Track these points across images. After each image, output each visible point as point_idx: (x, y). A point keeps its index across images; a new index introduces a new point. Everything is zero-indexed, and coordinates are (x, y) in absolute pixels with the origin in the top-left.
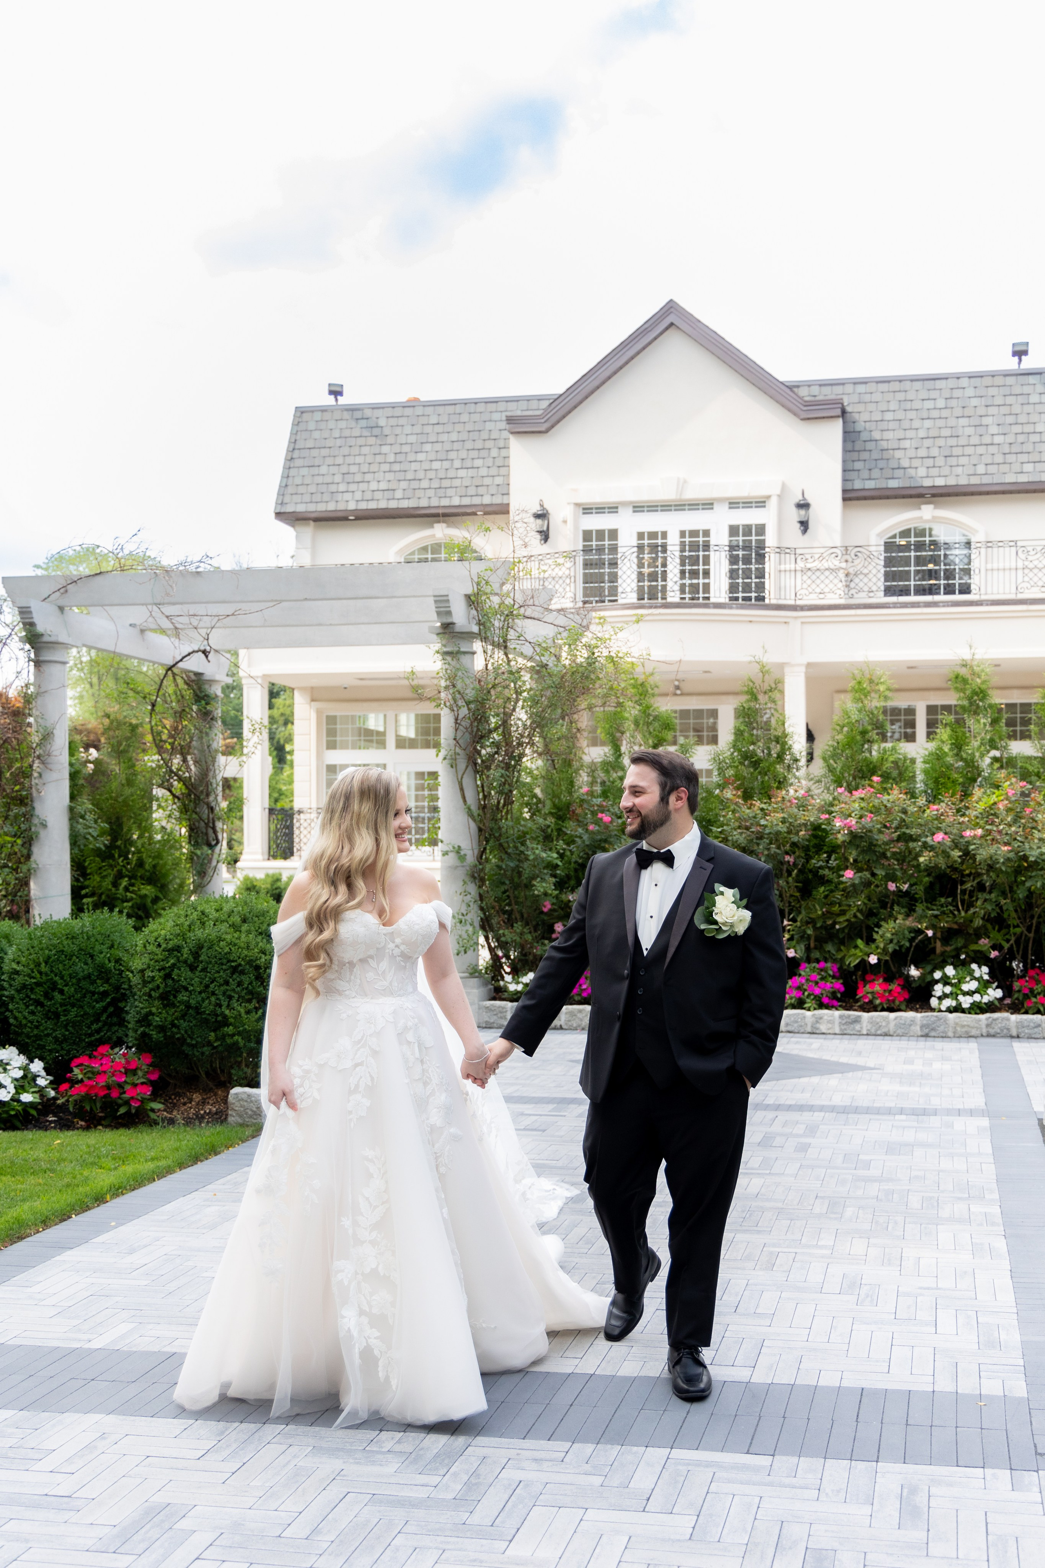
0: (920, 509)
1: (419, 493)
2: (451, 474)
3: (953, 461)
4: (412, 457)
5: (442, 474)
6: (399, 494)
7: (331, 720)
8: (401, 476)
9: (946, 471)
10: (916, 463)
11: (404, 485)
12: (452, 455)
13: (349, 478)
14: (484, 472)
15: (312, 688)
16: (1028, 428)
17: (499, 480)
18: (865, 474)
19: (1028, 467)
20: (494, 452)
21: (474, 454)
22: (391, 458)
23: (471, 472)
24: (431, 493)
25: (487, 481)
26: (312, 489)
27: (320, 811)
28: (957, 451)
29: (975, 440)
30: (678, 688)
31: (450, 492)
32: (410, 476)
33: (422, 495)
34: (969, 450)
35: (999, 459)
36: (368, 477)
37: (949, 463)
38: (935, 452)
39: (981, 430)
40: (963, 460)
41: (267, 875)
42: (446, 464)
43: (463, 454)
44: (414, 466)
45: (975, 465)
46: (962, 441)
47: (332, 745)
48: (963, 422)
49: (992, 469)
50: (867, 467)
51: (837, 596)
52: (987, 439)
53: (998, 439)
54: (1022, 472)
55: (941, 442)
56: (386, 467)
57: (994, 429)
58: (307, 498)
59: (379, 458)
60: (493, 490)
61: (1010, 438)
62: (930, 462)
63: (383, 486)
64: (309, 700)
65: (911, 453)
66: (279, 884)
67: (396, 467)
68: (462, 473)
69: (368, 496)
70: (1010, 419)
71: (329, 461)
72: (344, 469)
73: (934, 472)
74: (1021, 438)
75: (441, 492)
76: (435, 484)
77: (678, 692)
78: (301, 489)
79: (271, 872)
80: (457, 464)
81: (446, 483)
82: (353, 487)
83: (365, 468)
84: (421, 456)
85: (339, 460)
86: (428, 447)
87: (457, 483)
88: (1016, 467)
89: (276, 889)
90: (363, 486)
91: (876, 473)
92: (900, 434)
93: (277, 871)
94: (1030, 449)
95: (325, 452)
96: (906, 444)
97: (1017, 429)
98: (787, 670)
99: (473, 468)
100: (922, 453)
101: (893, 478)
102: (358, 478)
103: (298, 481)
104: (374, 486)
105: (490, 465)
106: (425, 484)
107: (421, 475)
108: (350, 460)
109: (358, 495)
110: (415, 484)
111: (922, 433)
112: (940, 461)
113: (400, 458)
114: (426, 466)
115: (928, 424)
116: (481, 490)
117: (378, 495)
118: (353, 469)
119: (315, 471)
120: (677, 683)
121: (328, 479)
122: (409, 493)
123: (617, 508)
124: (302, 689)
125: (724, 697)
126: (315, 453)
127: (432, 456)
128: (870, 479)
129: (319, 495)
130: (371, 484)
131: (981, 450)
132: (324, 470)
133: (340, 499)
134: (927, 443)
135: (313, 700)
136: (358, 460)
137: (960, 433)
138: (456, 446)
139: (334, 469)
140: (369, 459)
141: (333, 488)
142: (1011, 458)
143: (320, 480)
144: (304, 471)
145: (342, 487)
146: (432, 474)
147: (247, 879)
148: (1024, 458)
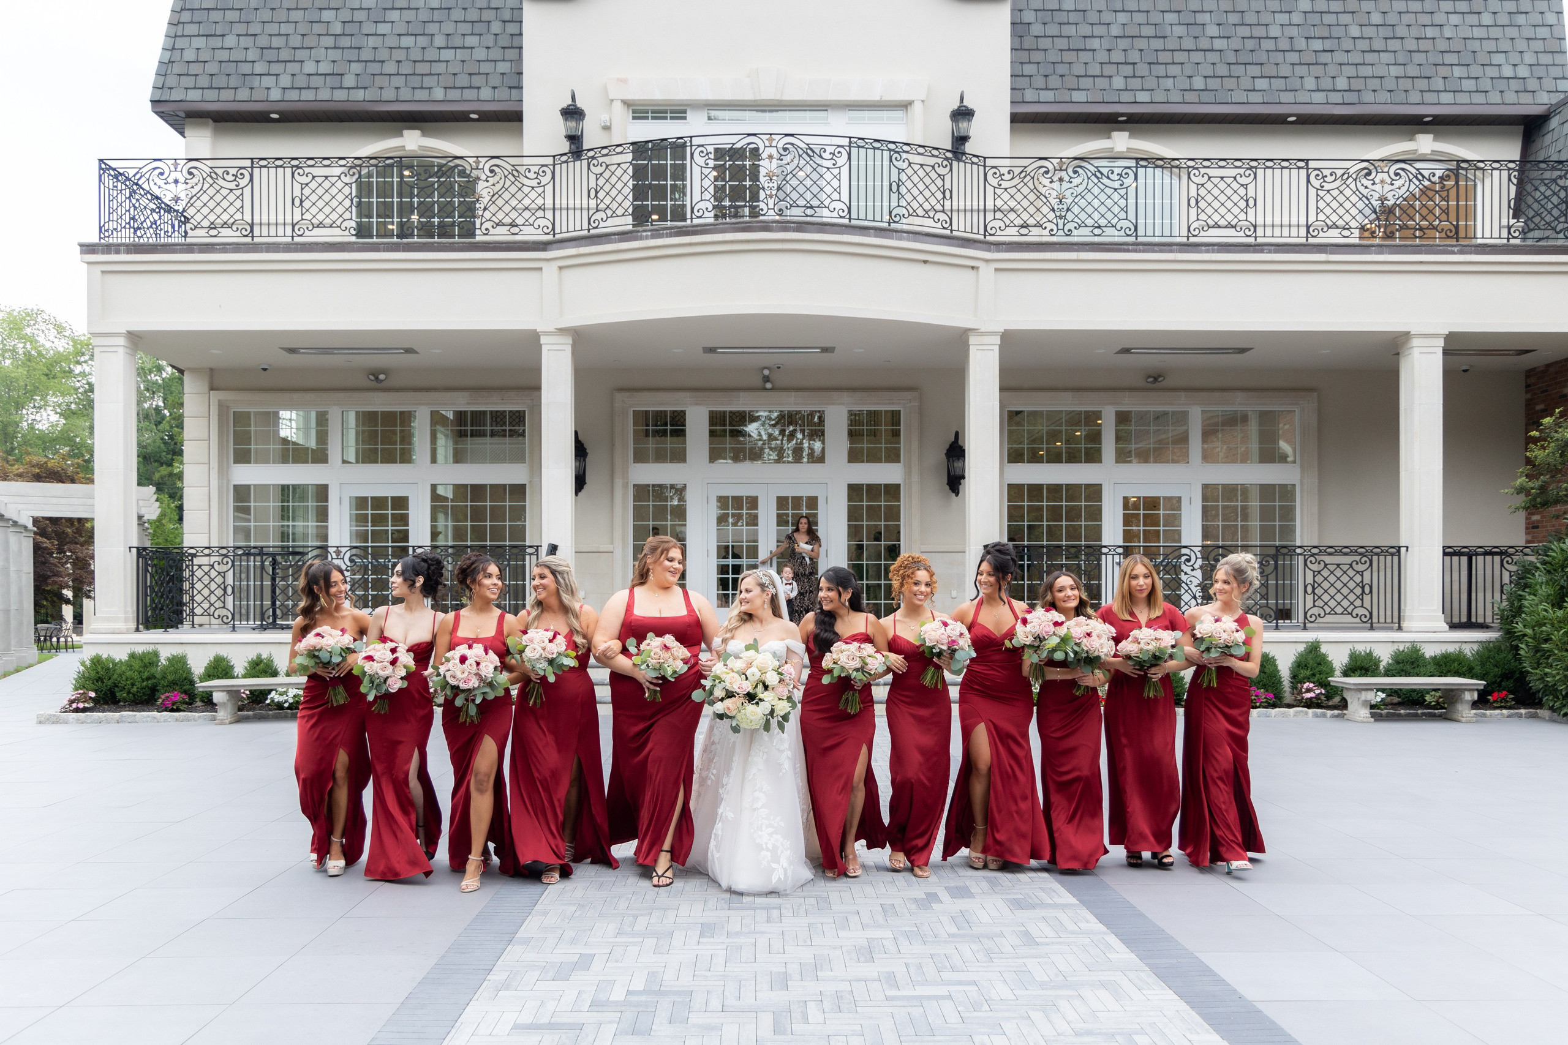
0: (1109, 138)
1: (380, 81)
2: (431, 55)
3: (1160, 70)
4: (368, 28)
5: (416, 55)
6: (349, 81)
7: (241, 419)
8: (352, 55)
9: (1151, 83)
10: (1109, 70)
11: (356, 68)
12: (432, 28)
13: (271, 55)
14: (480, 54)
15: (211, 370)
16: (1260, 32)
17: (503, 67)
18: (1039, 82)
19: (1262, 84)
20: (496, 27)
21: (465, 28)
22: (337, 28)
23: (461, 54)
24: (398, 81)
25: (485, 68)
26: (212, 68)
27: (224, 551)
28: (1164, 57)
29: (1188, 43)
30: (767, 379)
31: (428, 81)
32: (366, 55)
33: (386, 84)
34: (1180, 57)
35: (1222, 70)
36: (301, 55)
37: (1154, 73)
38: (1134, 56)
39: (1196, 31)
40: (1173, 70)
41: (132, 656)
42: (422, 41)
43: (449, 27)
44: (372, 42)
45: (1190, 77)
46: (1172, 44)
47: (243, 457)
48: (1171, 18)
49: (1213, 84)
50: (1042, 72)
51: (1046, 232)
52: (1204, 44)
53: (1218, 44)
54: (1254, 90)
55: (1142, 44)
56: (329, 41)
57: (1212, 30)
58: (204, 81)
59: (318, 28)
60: (495, 80)
61: (1235, 44)
62: (1128, 70)
63: (324, 68)
64: (206, 388)
65: (1102, 56)
66: (153, 670)
67: (345, 42)
68: (447, 55)
69: (301, 81)
70: (1234, 18)
71: (240, 29)
72: (263, 41)
73: (1135, 83)
74: (1250, 44)
75: (415, 81)
76: (406, 69)
77: (769, 385)
78: (195, 69)
79: (139, 650)
80: (439, 41)
81: (422, 68)
82: (276, 68)
83: (296, 41)
84: (383, 28)
85: (255, 28)
86: (394, 15)
87: (440, 68)
88: (1246, 83)
89: (148, 679)
90: (293, 68)
91: (1054, 82)
92: (1086, 30)
93: (151, 648)
94: (1264, 59)
95: (232, 16)
96: (1095, 43)
97: (1244, 31)
98: (973, 340)
99: (464, 48)
100: (1117, 56)
101: (1078, 89)
102: (285, 55)
103: (189, 55)
104: (310, 67)
105: (491, 44)
106: (390, 68)
107: (383, 54)
108: (273, 28)
109: (285, 80)
110: (374, 68)
111: (1115, 31)
112: (1142, 69)
113: (349, 29)
114: (391, 42)
115: (1122, 18)
116: (477, 81)
117: (316, 81)
118: (277, 42)
119: (216, 42)
120: (766, 372)
121: (236, 55)
122: (365, 81)
123: (685, 112)
124: (195, 371)
125: (835, 394)
126: (215, 16)
127: (401, 28)
128: (1047, 89)
129: (225, 78)
130: (305, 64)
131: (1197, 57)
132: (230, 41)
133: (256, 84)
134: (1124, 43)
135: (212, 388)
136: (285, 29)
137: (1168, 33)
138: (437, 16)
139: (245, 42)
140: (302, 29)
141: (246, 68)
142: (1238, 70)
143: (224, 55)
144: (199, 42)
145: (259, 68)
146: (400, 55)
147: (97, 661)
148: (1255, 70)
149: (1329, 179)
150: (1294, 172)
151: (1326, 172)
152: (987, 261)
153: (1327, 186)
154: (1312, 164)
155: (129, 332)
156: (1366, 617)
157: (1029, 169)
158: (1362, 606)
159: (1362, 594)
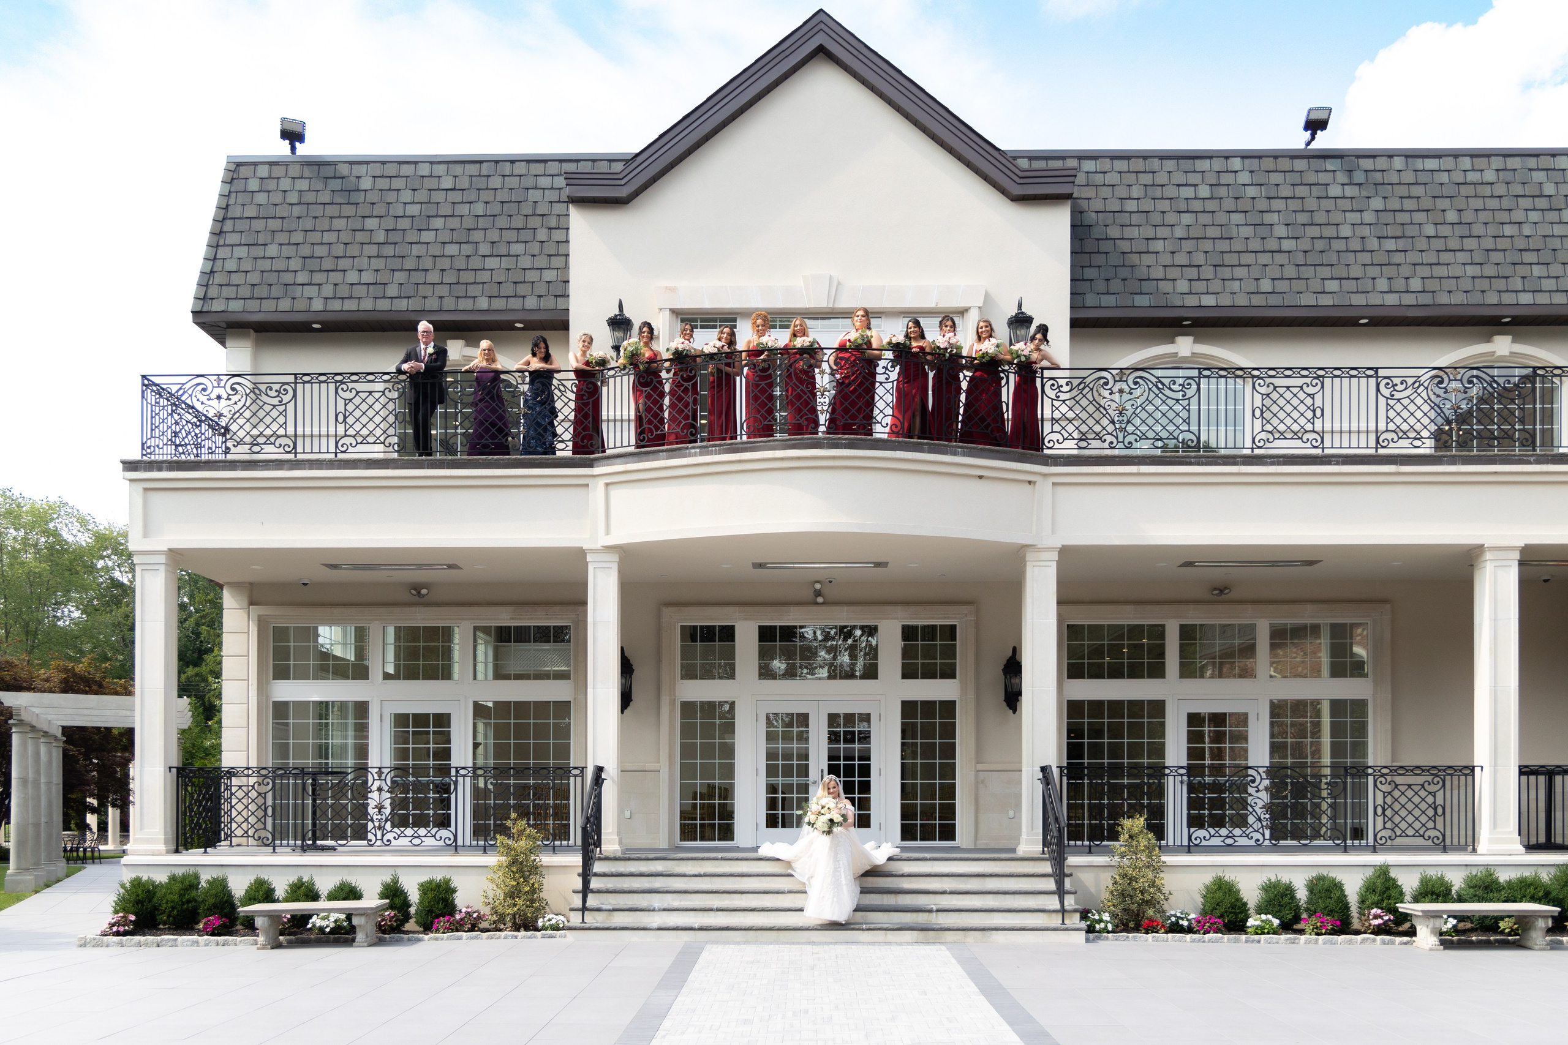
0: (1173, 342)
1: (426, 290)
2: (475, 263)
3: (1226, 273)
4: (412, 237)
5: (460, 263)
6: (392, 290)
7: (281, 634)
8: (396, 263)
9: (1216, 286)
10: (1173, 273)
11: (400, 277)
12: (477, 236)
13: (313, 264)
14: (525, 262)
15: (251, 584)
16: (1330, 232)
17: (549, 275)
18: (1101, 286)
19: (1332, 286)
20: (542, 235)
21: (511, 235)
22: (381, 237)
23: (506, 263)
24: (443, 290)
25: (531, 276)
26: (254, 278)
27: (264, 772)
28: (1229, 259)
29: (1255, 245)
30: (818, 593)
31: (474, 290)
32: (409, 264)
33: (430, 293)
34: (1248, 259)
35: (1290, 272)
36: (343, 264)
37: (1220, 276)
38: (1199, 259)
39: (1263, 231)
40: (1240, 272)
41: (173, 878)
42: (467, 249)
43: (494, 235)
44: (416, 250)
45: (1257, 279)
46: (1238, 245)
47: (281, 673)
48: (1237, 218)
49: (1283, 286)
50: (1103, 276)
51: (1106, 445)
52: (1272, 245)
53: (1287, 245)
54: (1324, 292)
55: (1208, 245)
56: (372, 250)
57: (1281, 231)
58: (245, 292)
59: (360, 237)
60: (541, 289)
61: (1305, 245)
62: (1193, 273)
63: (367, 277)
64: (245, 603)
65: (1166, 259)
66: (193, 893)
67: (389, 250)
68: (492, 263)
69: (344, 291)
70: (1302, 218)
71: (282, 238)
72: (305, 250)
73: (1200, 286)
74: (1320, 245)
75: (460, 290)
76: (450, 278)
77: (820, 600)
78: (236, 279)
79: (179, 872)
80: (484, 249)
81: (467, 277)
82: (319, 278)
83: (339, 250)
84: (427, 236)
85: (298, 237)
86: (438, 223)
87: (485, 276)
88: (1316, 285)
89: (189, 901)
90: (336, 277)
91: (1116, 285)
92: (1149, 232)
93: (192, 870)
94: (1334, 260)
95: (274, 224)
96: (1159, 246)
97: (1314, 231)
98: (1030, 556)
99: (509, 255)
100: (1181, 259)
101: (1141, 293)
102: (327, 264)
103: (231, 265)
104: (353, 277)
105: (536, 252)
106: (433, 277)
107: (427, 263)
108: (315, 237)
109: (328, 291)
110: (418, 277)
111: (1179, 232)
112: (1207, 272)
113: (394, 237)
114: (436, 250)
115: (1187, 219)
116: (522, 289)
117: (360, 291)
118: (320, 251)
119: (259, 252)
120: (818, 586)
121: (280, 265)
122: (409, 290)
123: (735, 320)
124: (236, 586)
125: (888, 609)
126: (258, 225)
127: (445, 236)
128: (1108, 293)
129: (265, 288)
130: (348, 274)
131: (1264, 259)
132: (272, 250)
133: (298, 294)
134: (1188, 245)
135: (252, 603)
136: (329, 237)
137: (1234, 234)
138: (482, 223)
139: (287, 251)
140: (345, 237)
141: (288, 278)
142: (1308, 272)
143: (266, 265)
144: (241, 252)
145: (302, 278)
146: (445, 263)
147: (137, 883)
148: (1325, 272)
149: (1400, 387)
150: (1363, 381)
151: (1397, 381)
152: (1045, 475)
153: (1397, 395)
154: (1381, 373)
155: (170, 550)
156: (1438, 839)
157: (1088, 381)
158: (1435, 828)
159: (1434, 816)
